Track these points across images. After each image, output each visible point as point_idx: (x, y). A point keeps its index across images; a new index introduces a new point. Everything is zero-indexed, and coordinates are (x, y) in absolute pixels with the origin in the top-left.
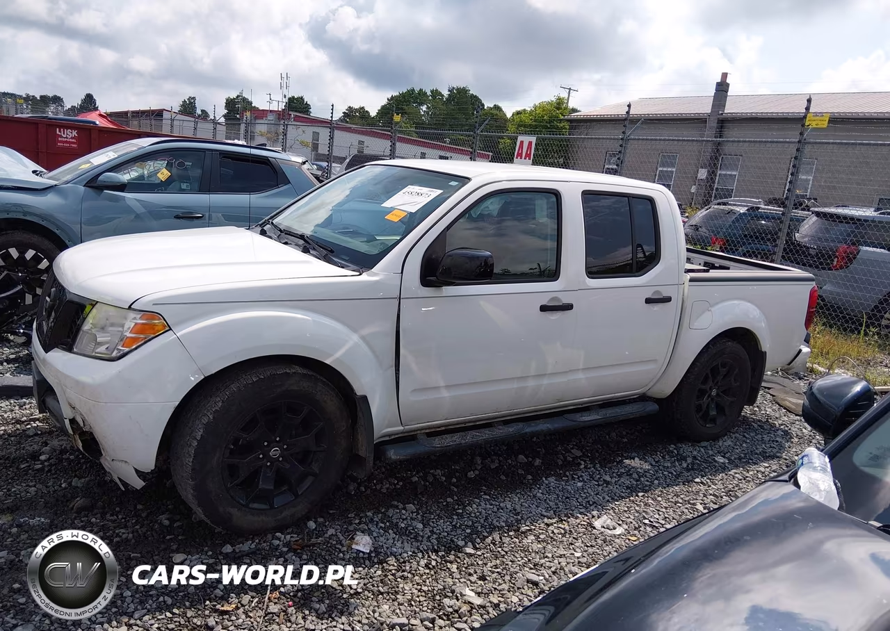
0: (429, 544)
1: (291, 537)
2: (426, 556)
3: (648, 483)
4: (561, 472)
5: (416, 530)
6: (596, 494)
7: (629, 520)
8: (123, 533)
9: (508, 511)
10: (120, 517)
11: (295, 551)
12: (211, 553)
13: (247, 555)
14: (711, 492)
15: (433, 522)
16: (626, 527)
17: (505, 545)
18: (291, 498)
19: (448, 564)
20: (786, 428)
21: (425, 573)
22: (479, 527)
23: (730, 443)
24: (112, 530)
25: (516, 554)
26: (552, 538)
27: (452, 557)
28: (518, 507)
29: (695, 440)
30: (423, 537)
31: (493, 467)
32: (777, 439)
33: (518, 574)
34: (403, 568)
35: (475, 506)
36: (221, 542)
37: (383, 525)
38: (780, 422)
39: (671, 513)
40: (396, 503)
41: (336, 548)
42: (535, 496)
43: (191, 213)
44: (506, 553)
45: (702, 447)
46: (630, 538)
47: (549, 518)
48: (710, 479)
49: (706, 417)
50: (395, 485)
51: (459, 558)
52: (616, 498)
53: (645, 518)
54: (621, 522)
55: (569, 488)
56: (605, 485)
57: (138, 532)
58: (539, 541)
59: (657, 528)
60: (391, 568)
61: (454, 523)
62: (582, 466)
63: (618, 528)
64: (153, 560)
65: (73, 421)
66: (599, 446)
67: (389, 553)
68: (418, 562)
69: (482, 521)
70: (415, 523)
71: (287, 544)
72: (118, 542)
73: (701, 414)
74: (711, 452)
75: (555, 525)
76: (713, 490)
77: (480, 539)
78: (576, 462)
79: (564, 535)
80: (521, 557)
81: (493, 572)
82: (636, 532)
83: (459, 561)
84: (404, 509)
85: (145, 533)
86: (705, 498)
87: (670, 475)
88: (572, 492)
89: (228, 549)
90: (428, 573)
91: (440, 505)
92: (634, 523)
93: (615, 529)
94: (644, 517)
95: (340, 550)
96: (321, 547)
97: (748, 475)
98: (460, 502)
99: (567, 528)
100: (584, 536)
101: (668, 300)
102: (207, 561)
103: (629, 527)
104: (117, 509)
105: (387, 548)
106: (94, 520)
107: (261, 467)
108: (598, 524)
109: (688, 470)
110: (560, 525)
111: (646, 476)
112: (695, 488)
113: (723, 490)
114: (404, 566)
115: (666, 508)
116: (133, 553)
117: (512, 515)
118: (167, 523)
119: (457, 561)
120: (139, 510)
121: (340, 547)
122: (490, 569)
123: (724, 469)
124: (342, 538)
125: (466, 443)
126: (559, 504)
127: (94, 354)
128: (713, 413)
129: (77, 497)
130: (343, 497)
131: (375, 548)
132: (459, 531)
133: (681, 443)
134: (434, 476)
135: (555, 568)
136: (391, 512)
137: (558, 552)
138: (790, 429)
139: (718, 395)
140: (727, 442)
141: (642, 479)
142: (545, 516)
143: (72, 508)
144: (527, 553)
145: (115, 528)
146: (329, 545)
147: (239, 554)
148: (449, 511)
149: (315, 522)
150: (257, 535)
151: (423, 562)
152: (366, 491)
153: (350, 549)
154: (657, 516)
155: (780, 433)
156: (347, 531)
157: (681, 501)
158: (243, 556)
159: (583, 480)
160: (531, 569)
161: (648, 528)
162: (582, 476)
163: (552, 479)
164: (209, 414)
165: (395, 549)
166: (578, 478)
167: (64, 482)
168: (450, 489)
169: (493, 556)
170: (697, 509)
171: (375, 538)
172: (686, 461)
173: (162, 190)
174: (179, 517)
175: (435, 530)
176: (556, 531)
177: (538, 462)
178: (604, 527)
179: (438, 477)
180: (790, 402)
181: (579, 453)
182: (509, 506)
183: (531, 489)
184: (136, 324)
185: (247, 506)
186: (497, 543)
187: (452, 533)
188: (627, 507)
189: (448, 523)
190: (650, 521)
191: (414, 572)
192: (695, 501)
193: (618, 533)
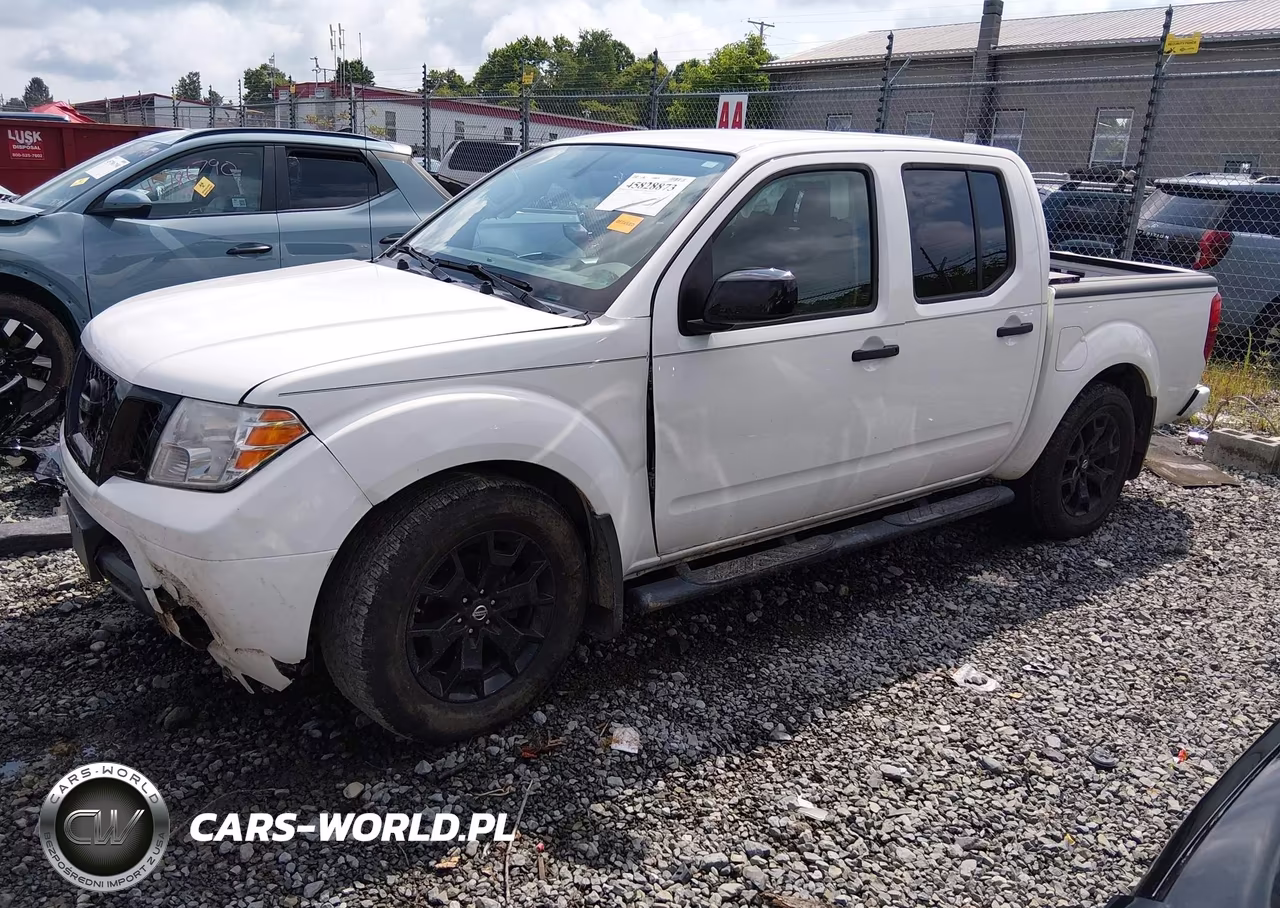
0: (724, 731)
1: (516, 739)
2: (724, 752)
3: (1013, 609)
4: (883, 602)
5: (697, 711)
6: (943, 632)
7: (1002, 668)
8: (255, 758)
9: (823, 669)
10: (242, 731)
11: (526, 761)
12: (399, 776)
13: (455, 774)
14: (1104, 614)
15: (718, 696)
16: (1001, 679)
17: (834, 723)
18: (506, 678)
19: (758, 760)
20: (1179, 509)
21: (728, 778)
22: (788, 699)
23: (1109, 537)
24: (234, 754)
25: (854, 736)
26: (899, 706)
27: (761, 750)
28: (835, 662)
29: (1060, 536)
30: (710, 721)
31: (781, 603)
32: (1172, 525)
33: (867, 767)
34: (696, 773)
35: (772, 666)
36: (409, 756)
37: (646, 708)
38: (1168, 500)
39: (1058, 651)
40: (655, 671)
41: (587, 750)
42: (854, 643)
43: (252, 245)
44: (839, 734)
45: (1073, 547)
46: (1011, 695)
47: (886, 675)
48: (1099, 595)
49: (1075, 502)
50: (645, 643)
51: (771, 748)
52: (972, 635)
53: (1025, 663)
54: (990, 672)
55: (901, 626)
56: (951, 616)
57: (275, 753)
58: (881, 713)
59: (1045, 676)
60: (676, 774)
61: (749, 696)
62: (910, 591)
63: (989, 680)
64: (311, 796)
65: (160, 592)
66: (923, 558)
67: (668, 752)
68: (714, 762)
69: (789, 688)
70: (692, 701)
71: (510, 752)
72: (248, 773)
73: (1068, 497)
74: (1087, 554)
75: (898, 685)
76: (1107, 611)
77: (794, 716)
78: (899, 585)
79: (915, 699)
80: (863, 740)
81: (830, 768)
82: (1017, 685)
83: (773, 754)
84: (670, 679)
85: (287, 754)
86: (1097, 624)
87: (1038, 593)
88: (907, 631)
89: (426, 767)
90: (733, 778)
91: (721, 669)
92: (1011, 671)
93: (985, 682)
94: (1022, 660)
95: (593, 753)
96: (564, 751)
97: (1147, 583)
98: (748, 662)
99: (917, 688)
100: (945, 698)
101: (1026, 329)
102: (397, 790)
103: (1004, 678)
104: (235, 720)
105: (663, 744)
106: (200, 740)
107: (461, 638)
108: (958, 676)
109: (1062, 583)
110: (905, 685)
111: (1005, 597)
112: (1080, 609)
113: (1120, 609)
114: (695, 770)
115: (1049, 644)
116: (277, 788)
117: (830, 675)
118: (317, 734)
119: (770, 755)
120: (268, 717)
121: (593, 748)
122: (823, 763)
123: (1110, 578)
124: (592, 734)
125: (752, 573)
126: (894, 651)
127: (187, 482)
128: (1084, 494)
129: (166, 707)
130: (574, 668)
131: (646, 745)
132: (761, 708)
133: (1041, 542)
134: (700, 625)
135: (918, 752)
136: (652, 686)
137: (915, 726)
138: (1184, 509)
139: (1090, 467)
140: (1104, 537)
141: (1002, 603)
142: (878, 673)
143: (162, 723)
144: (869, 733)
145: (238, 750)
146: (576, 747)
147: (444, 774)
148: (737, 679)
149: (544, 712)
150: (463, 741)
151: (721, 761)
152: (605, 656)
153: (608, 750)
154: (1039, 658)
155: (1172, 516)
156: (597, 722)
157: (1067, 631)
158: (449, 776)
159: (918, 611)
160: (883, 757)
161: (1032, 677)
162: (914, 606)
163: (872, 615)
164: (381, 563)
165: (675, 745)
166: (910, 610)
167: (139, 683)
168: (726, 643)
169: (820, 742)
170: (1093, 642)
171: (640, 729)
172: (1056, 571)
173: (199, 212)
174: (333, 722)
175: (725, 708)
176: (901, 694)
177: (844, 590)
178: (968, 682)
179: (705, 626)
180: (1168, 468)
181: (899, 572)
182: (822, 662)
183: (845, 633)
184: (255, 429)
185: (445, 699)
186: (822, 720)
187: (751, 711)
188: (993, 648)
189: (741, 696)
190: (1033, 667)
191: (711, 777)
192: (1086, 630)
193: (991, 689)
